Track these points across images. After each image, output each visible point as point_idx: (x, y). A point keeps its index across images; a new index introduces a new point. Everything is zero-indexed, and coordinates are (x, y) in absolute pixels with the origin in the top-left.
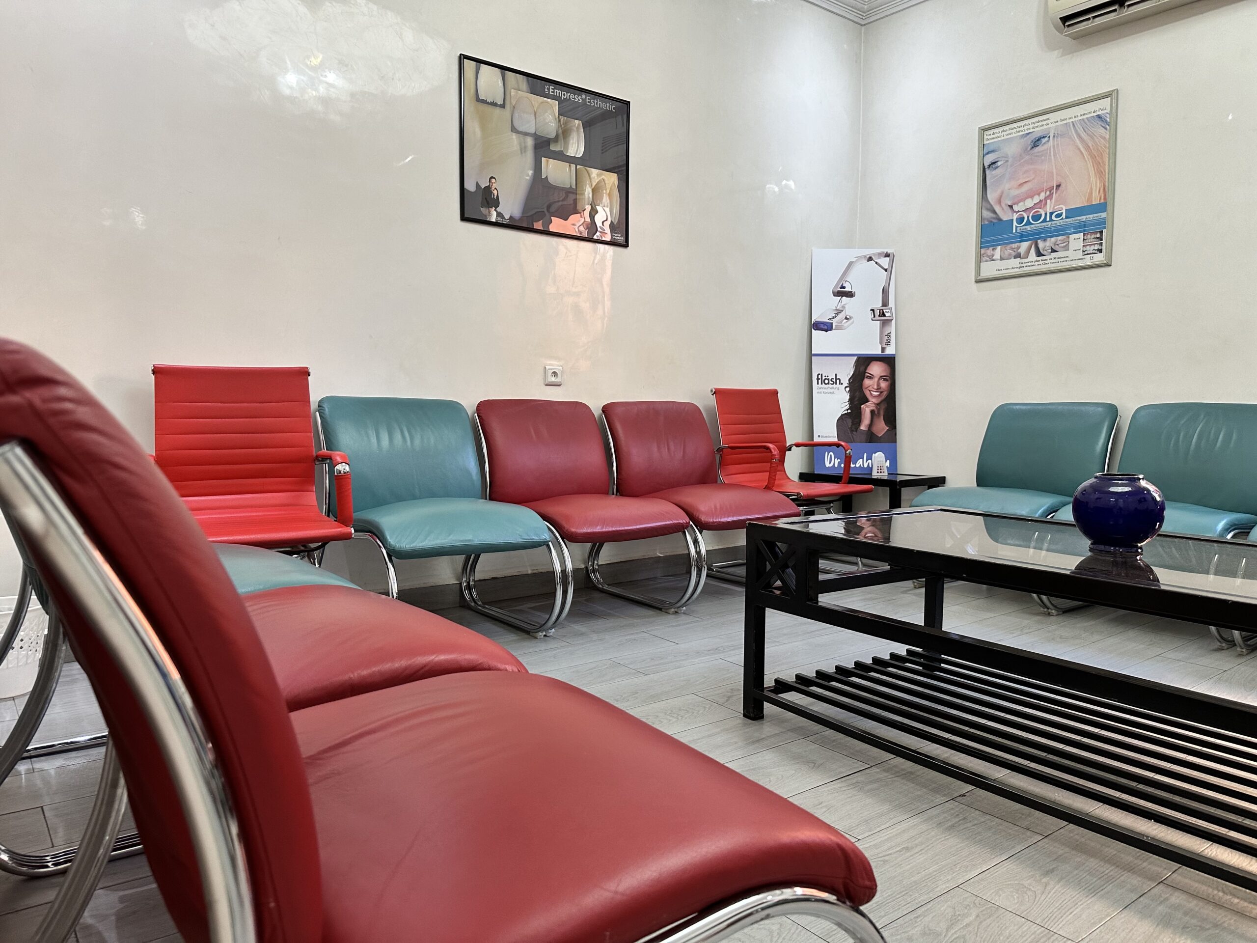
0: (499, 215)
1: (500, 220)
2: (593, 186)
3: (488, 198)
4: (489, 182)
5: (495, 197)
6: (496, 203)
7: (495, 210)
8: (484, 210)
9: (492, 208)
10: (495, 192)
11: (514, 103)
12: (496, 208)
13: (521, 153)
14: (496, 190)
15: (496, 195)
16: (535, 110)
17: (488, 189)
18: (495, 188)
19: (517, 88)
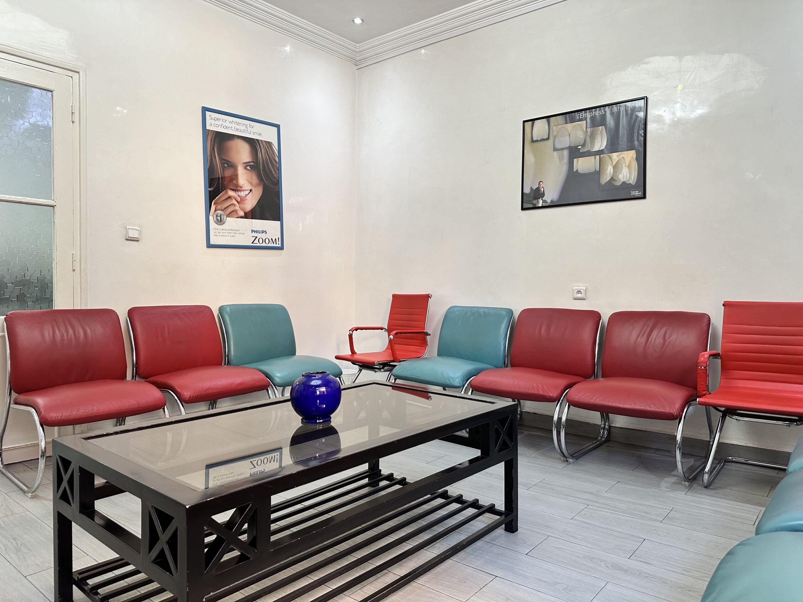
0: (544, 201)
1: (544, 204)
2: (614, 164)
3: (538, 193)
4: (539, 185)
5: (542, 192)
6: (543, 195)
7: (542, 200)
8: (535, 202)
9: (539, 199)
10: (542, 189)
11: (555, 134)
12: (542, 198)
13: (560, 161)
14: (542, 188)
15: (542, 191)
16: (569, 132)
17: (538, 189)
18: (542, 187)
19: (557, 124)
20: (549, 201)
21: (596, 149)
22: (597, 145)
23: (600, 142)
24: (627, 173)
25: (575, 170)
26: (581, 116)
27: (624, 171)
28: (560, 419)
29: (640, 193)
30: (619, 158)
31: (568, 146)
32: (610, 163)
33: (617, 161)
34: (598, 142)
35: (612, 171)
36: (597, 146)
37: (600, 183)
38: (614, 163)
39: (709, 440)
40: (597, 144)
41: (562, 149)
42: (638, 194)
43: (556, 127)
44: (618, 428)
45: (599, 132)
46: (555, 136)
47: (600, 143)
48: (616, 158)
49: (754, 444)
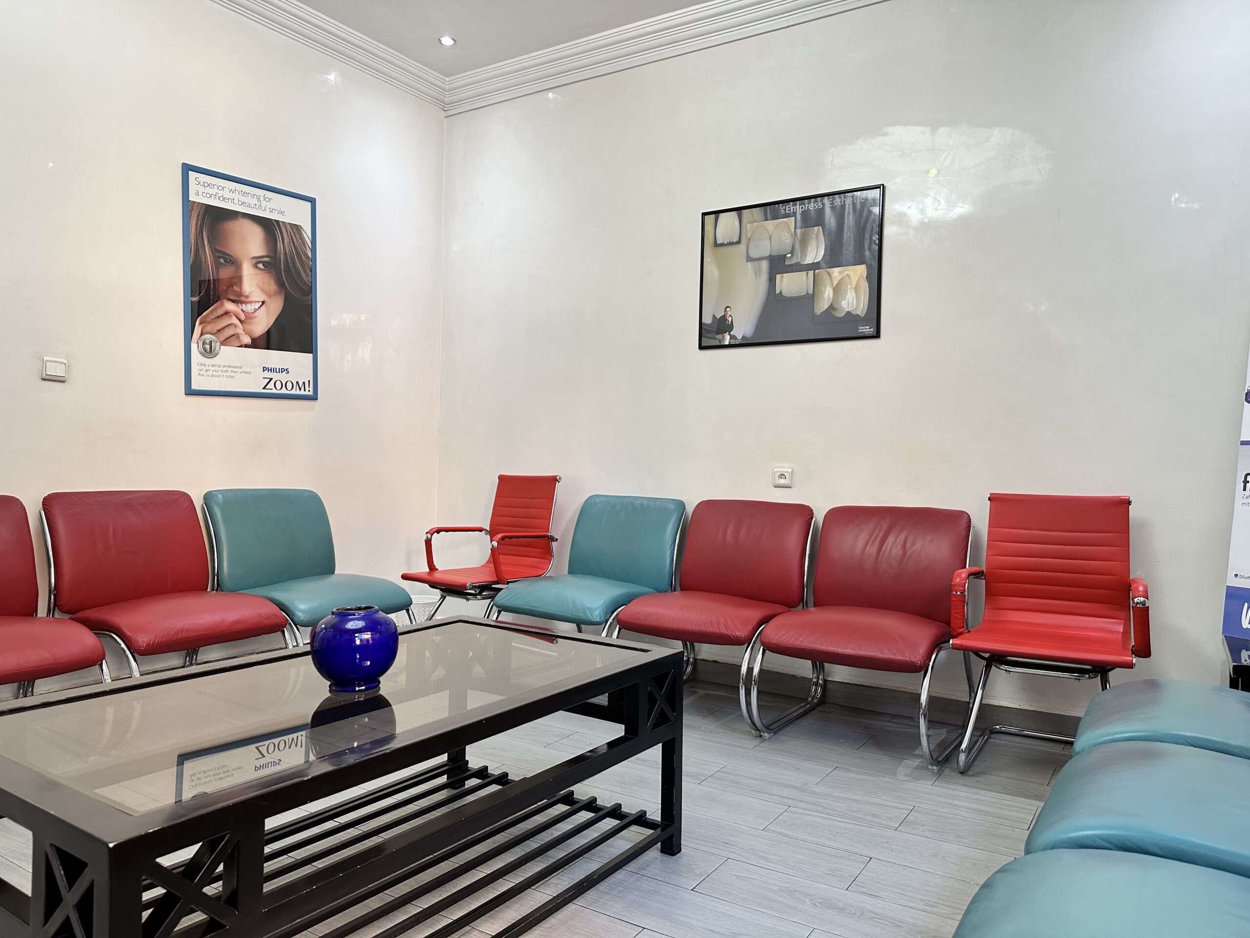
0: (733, 337)
1: (733, 342)
2: (834, 285)
3: (723, 325)
4: (725, 312)
5: (729, 323)
6: (730, 328)
7: (729, 334)
8: (719, 337)
9: (726, 333)
10: (730, 319)
11: (749, 235)
12: (729, 333)
13: (756, 277)
14: (730, 318)
15: (730, 321)
16: (771, 234)
17: (724, 318)
18: (730, 316)
19: (753, 220)
20: (739, 337)
21: (809, 261)
22: (811, 254)
23: (814, 250)
24: (853, 298)
25: (778, 292)
26: (788, 210)
27: (849, 295)
28: (750, 670)
29: (872, 330)
30: (842, 276)
31: (768, 254)
32: (828, 283)
33: (839, 279)
34: (811, 251)
35: (831, 295)
36: (811, 256)
37: (815, 312)
38: (835, 283)
39: (968, 701)
40: (811, 252)
41: (760, 259)
42: (869, 330)
43: (750, 224)
44: (836, 683)
45: (814, 236)
46: (749, 239)
47: (815, 252)
48: (838, 276)
49: (1031, 706)
